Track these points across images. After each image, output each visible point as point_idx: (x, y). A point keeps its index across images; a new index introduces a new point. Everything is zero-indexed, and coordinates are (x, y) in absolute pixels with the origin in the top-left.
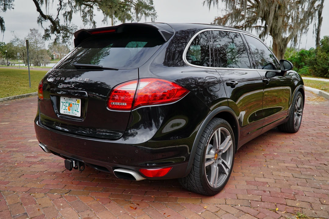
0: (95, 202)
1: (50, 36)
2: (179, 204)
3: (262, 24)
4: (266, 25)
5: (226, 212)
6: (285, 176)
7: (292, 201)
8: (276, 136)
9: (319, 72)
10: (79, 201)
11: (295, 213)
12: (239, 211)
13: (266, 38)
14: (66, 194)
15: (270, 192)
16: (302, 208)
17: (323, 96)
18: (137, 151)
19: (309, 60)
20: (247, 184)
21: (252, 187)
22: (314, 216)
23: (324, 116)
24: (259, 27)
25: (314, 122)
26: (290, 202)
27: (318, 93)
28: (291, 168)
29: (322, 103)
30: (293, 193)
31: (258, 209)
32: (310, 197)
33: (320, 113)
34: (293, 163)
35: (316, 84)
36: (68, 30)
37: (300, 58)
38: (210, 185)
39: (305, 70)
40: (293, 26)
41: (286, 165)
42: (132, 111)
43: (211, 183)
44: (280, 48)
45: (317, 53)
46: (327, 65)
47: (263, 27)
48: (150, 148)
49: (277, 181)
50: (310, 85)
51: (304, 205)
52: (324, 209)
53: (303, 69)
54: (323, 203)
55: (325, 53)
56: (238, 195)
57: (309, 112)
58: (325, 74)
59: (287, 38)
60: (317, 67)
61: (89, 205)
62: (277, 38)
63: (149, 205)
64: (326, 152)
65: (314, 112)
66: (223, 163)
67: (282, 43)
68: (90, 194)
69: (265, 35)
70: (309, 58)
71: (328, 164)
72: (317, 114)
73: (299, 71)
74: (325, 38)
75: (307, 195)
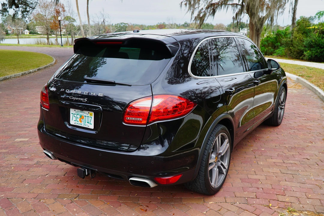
0: (106, 206)
1: (8, 12)
2: (184, 204)
3: (239, 2)
4: (242, 3)
5: (227, 210)
6: (274, 172)
7: (283, 196)
8: (261, 129)
9: (295, 54)
10: (90, 205)
11: (286, 207)
12: (239, 208)
13: (243, 17)
14: (75, 198)
15: (263, 189)
16: (292, 203)
17: (300, 83)
18: (153, 162)
19: (285, 41)
20: (242, 182)
21: (247, 185)
22: (302, 210)
23: (303, 106)
24: (235, 5)
25: (294, 113)
26: (281, 198)
27: (295, 79)
28: (278, 164)
29: (300, 91)
30: (283, 189)
31: (254, 205)
32: (297, 193)
33: (299, 103)
34: (280, 159)
35: (293, 69)
36: (27, 3)
37: (276, 38)
38: (212, 186)
39: (281, 51)
40: (270, 6)
41: (274, 160)
42: (148, 125)
43: (213, 184)
44: (256, 28)
45: (293, 35)
46: (303, 47)
47: (240, 5)
48: (163, 157)
49: (267, 177)
50: (287, 71)
51: (293, 200)
52: (310, 203)
53: (279, 50)
54: (309, 198)
55: (301, 35)
56: (236, 193)
57: (289, 101)
58: (301, 56)
59: (264, 17)
60: (292, 48)
61: (101, 209)
62: (254, 18)
63: (158, 206)
64: (307, 146)
65: (293, 101)
66: (222, 164)
67: (258, 23)
68: (99, 198)
69: (241, 13)
70: (285, 39)
71: (310, 158)
72: (297, 104)
73: (275, 52)
74: (301, 18)
75: (295, 190)
